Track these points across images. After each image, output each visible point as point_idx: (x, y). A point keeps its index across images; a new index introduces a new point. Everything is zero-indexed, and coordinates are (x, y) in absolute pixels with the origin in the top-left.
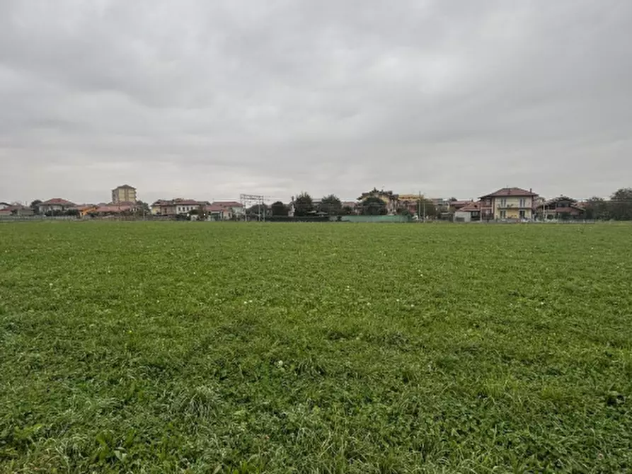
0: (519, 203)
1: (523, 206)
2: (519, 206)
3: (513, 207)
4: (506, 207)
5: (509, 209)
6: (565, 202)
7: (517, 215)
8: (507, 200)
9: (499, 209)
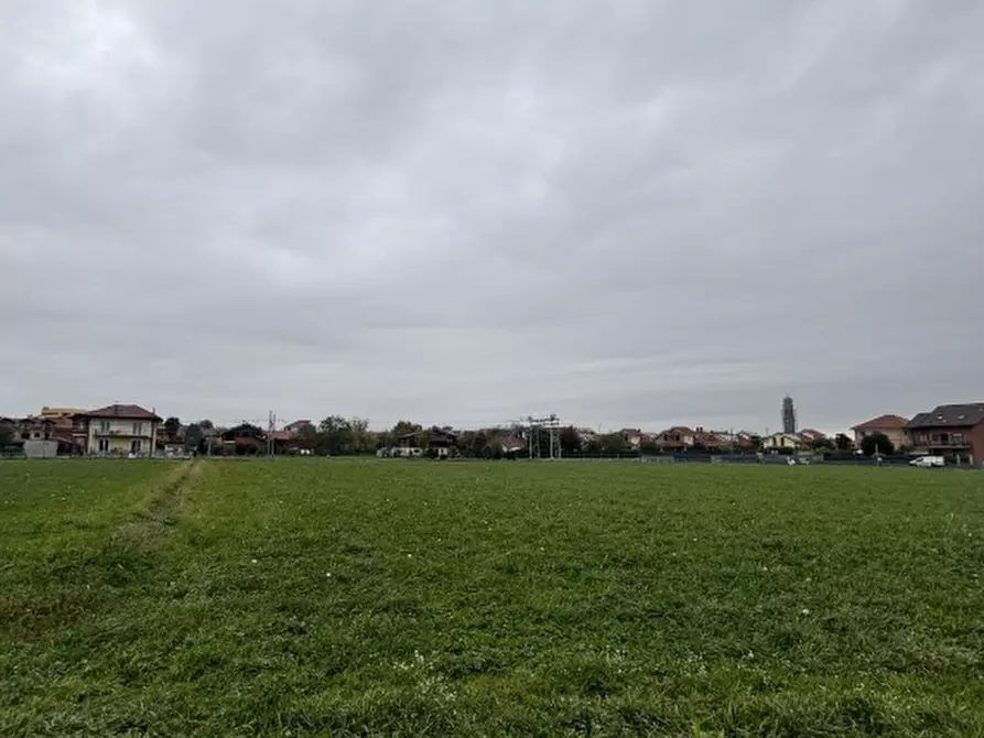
0: (131, 429)
1: (137, 434)
2: (131, 434)
3: (122, 434)
4: (108, 434)
5: (115, 437)
6: (247, 430)
7: (127, 446)
8: (111, 423)
9: (96, 436)
